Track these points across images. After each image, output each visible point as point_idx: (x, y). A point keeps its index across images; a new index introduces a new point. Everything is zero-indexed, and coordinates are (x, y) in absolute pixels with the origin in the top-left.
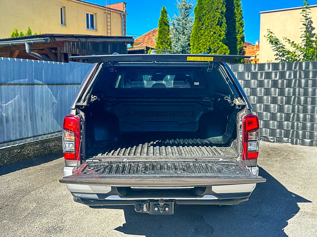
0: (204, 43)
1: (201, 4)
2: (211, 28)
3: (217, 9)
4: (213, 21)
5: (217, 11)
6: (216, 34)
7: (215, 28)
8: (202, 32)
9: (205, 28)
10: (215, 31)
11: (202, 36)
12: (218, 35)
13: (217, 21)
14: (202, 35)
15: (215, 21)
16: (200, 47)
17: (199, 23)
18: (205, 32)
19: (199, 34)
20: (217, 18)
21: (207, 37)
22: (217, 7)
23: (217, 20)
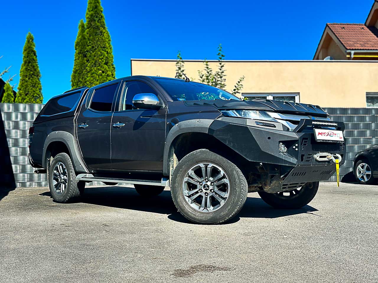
0: (92, 82)
1: (85, 39)
2: (99, 66)
3: (104, 47)
4: (101, 59)
5: (103, 49)
6: (105, 73)
7: (103, 67)
8: (88, 69)
9: (91, 65)
10: (104, 70)
11: (88, 74)
12: (106, 75)
13: (104, 60)
14: (89, 72)
15: (103, 60)
16: (88, 85)
17: (84, 59)
18: (92, 70)
19: (85, 70)
20: (104, 57)
21: (95, 75)
22: (105, 46)
23: (105, 58)
